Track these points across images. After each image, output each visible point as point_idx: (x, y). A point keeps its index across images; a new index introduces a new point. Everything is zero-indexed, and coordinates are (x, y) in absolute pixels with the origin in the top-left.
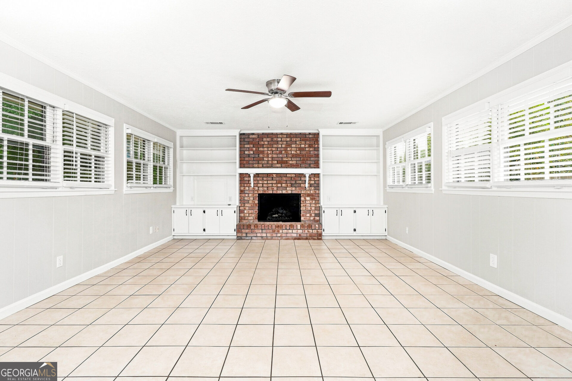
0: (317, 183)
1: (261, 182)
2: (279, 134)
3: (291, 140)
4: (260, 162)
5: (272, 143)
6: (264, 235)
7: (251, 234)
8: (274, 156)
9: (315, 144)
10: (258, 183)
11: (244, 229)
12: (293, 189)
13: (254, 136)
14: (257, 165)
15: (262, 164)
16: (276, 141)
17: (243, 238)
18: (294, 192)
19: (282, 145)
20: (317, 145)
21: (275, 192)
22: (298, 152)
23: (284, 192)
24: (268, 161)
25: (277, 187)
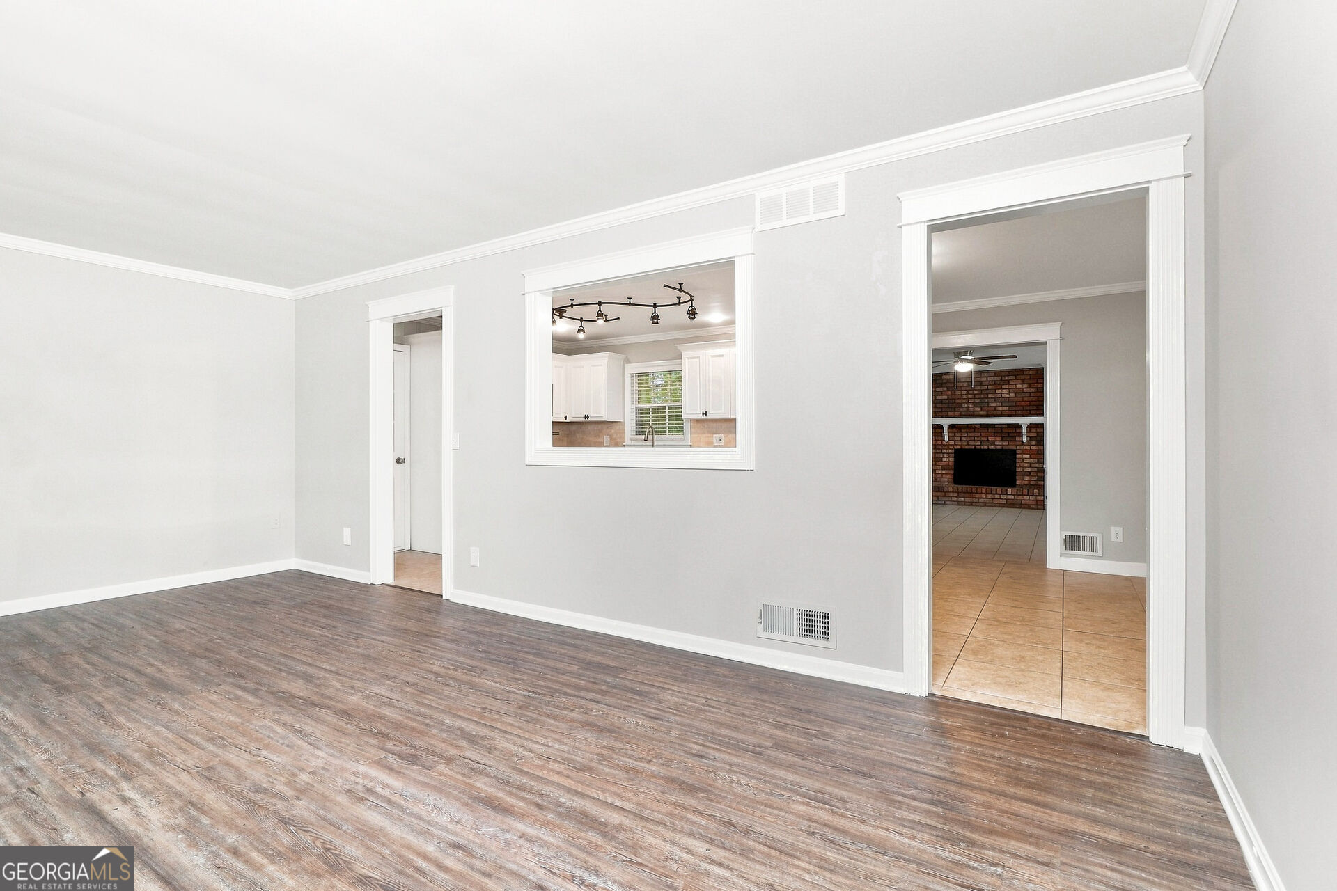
0: (1040, 435)
1: (958, 435)
4: (957, 409)
6: (962, 500)
7: (945, 497)
8: (977, 401)
9: (1036, 383)
10: (954, 436)
12: (1005, 443)
13: (948, 376)
14: (951, 413)
15: (960, 412)
18: (1006, 448)
19: (987, 386)
21: (978, 447)
22: (1012, 395)
23: (992, 447)
24: (968, 407)
25: (981, 441)
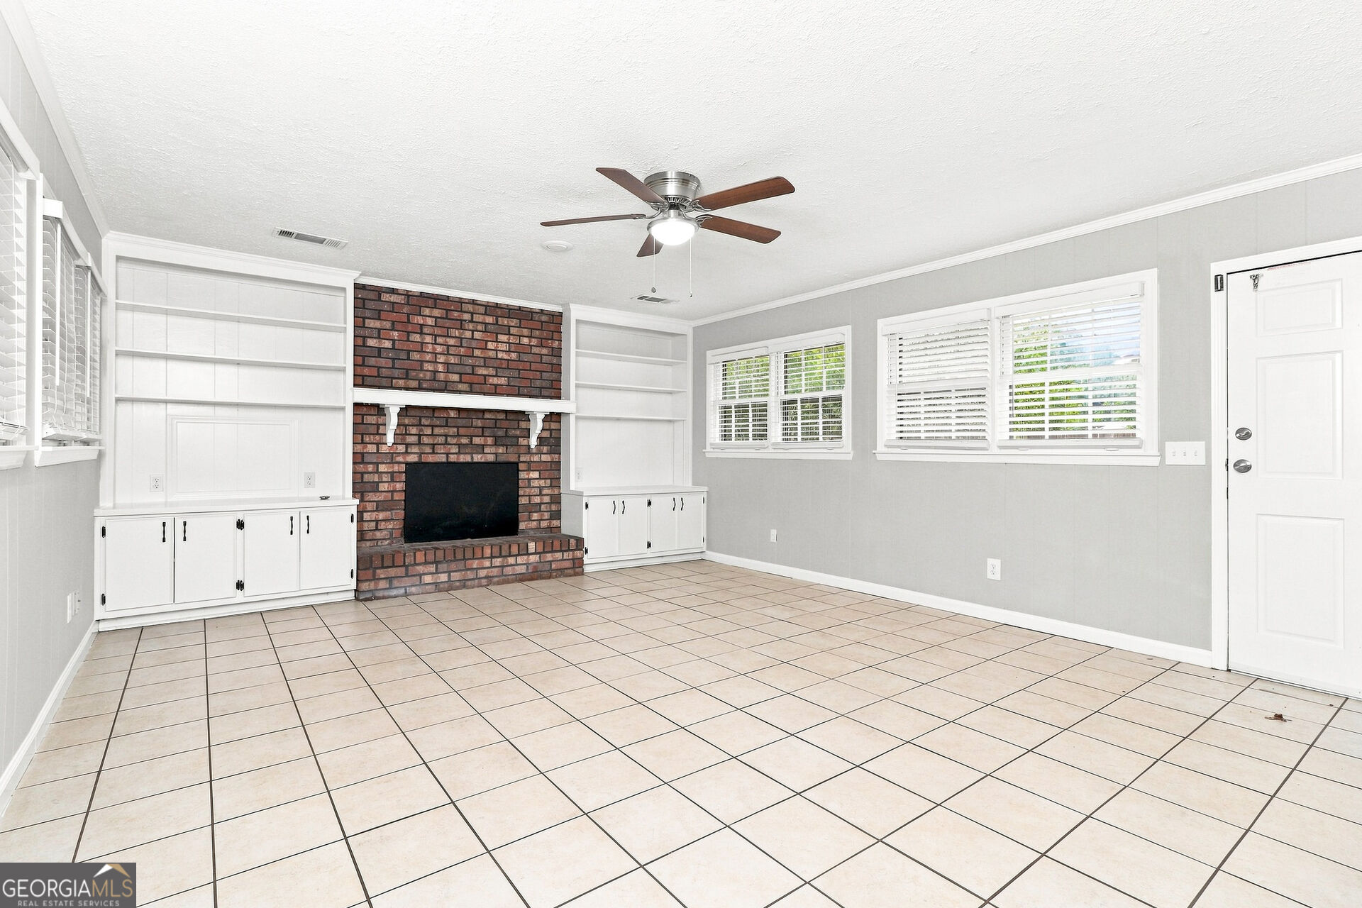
0: (556, 436)
1: (414, 430)
2: (467, 301)
3: (497, 321)
4: (413, 374)
5: (448, 324)
6: (444, 577)
7: (406, 579)
8: (452, 360)
9: (552, 339)
10: (406, 434)
11: (383, 567)
12: (501, 450)
13: (393, 298)
14: (403, 381)
15: (419, 380)
16: (458, 320)
17: (380, 594)
18: (502, 459)
19: (473, 331)
20: (557, 342)
21: (453, 458)
22: (514, 356)
23: (478, 458)
24: (435, 372)
25: (460, 445)
